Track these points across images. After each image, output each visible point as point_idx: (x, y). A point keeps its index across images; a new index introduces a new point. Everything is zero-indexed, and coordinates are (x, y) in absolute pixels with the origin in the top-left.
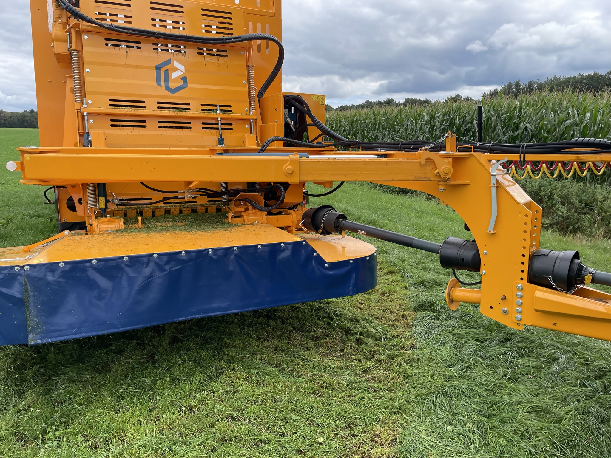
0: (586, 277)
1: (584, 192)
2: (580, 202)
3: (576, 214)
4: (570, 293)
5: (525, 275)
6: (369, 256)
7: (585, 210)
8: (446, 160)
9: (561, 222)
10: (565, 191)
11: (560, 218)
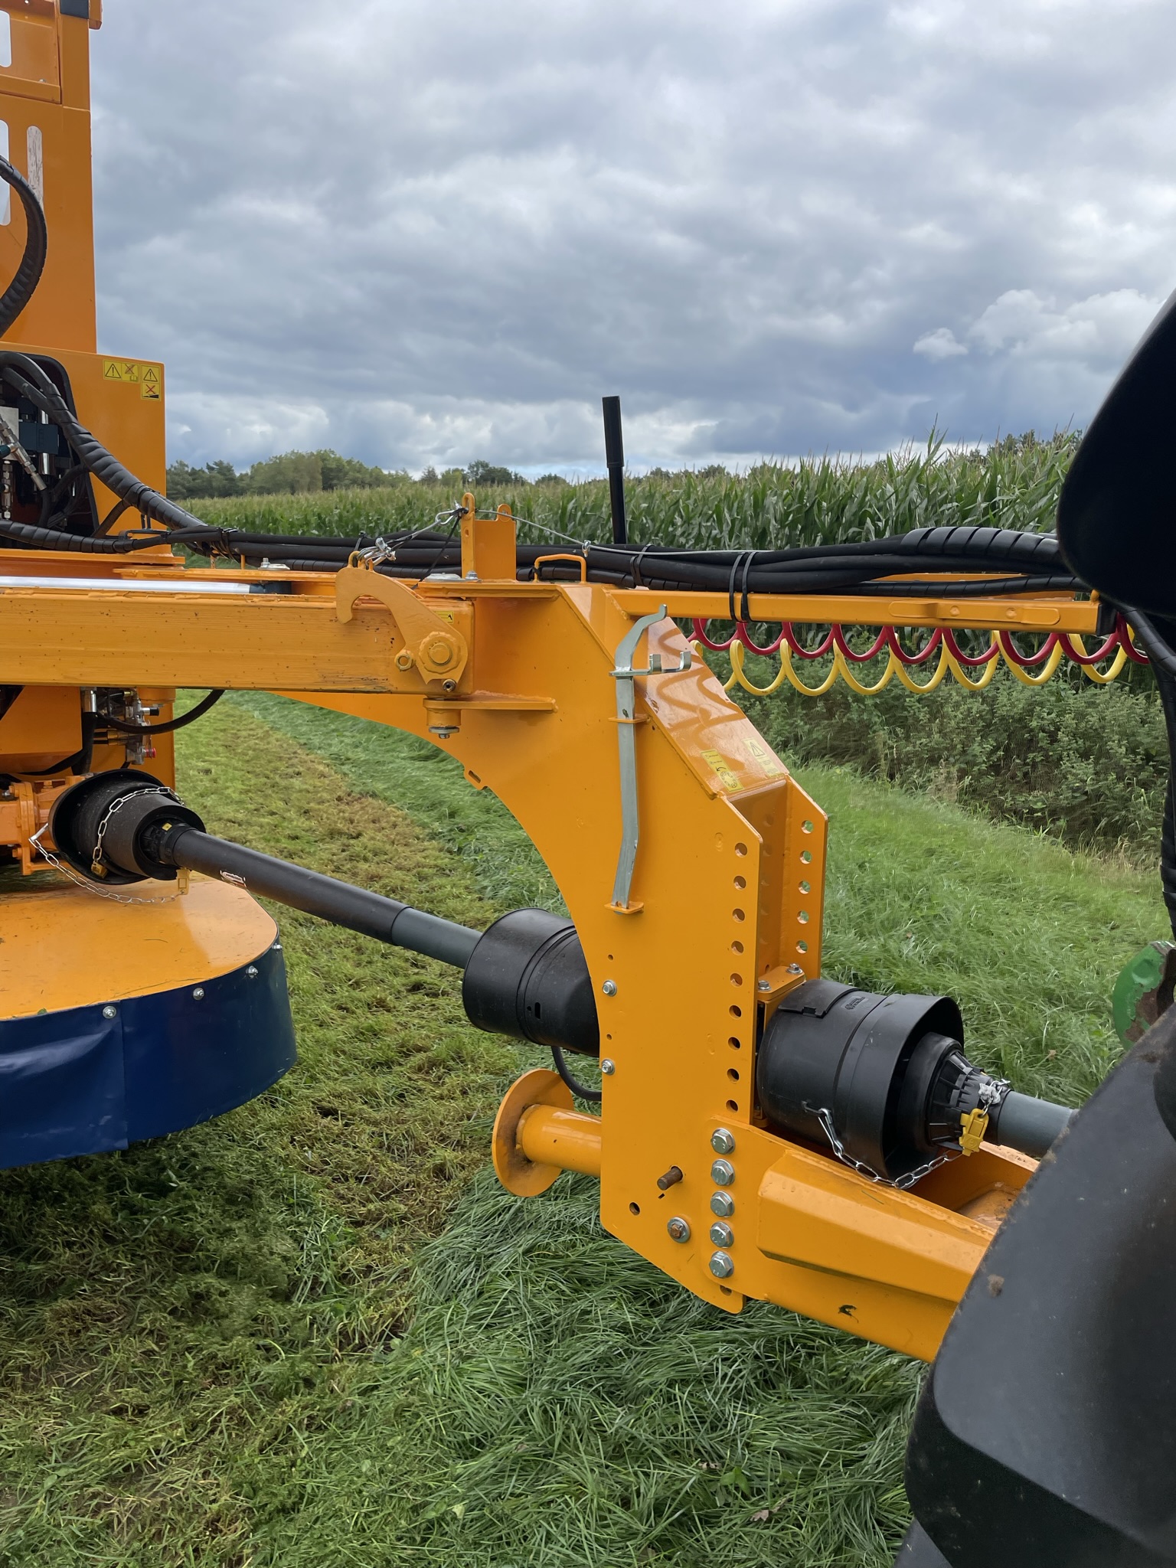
0: (965, 1116)
1: (1143, 722)
2: (1132, 750)
3: (1121, 785)
4: (901, 1183)
5: (743, 1091)
6: (255, 963)
7: (1143, 775)
8: (448, 608)
9: (1081, 805)
10: (1093, 719)
11: (1076, 795)
